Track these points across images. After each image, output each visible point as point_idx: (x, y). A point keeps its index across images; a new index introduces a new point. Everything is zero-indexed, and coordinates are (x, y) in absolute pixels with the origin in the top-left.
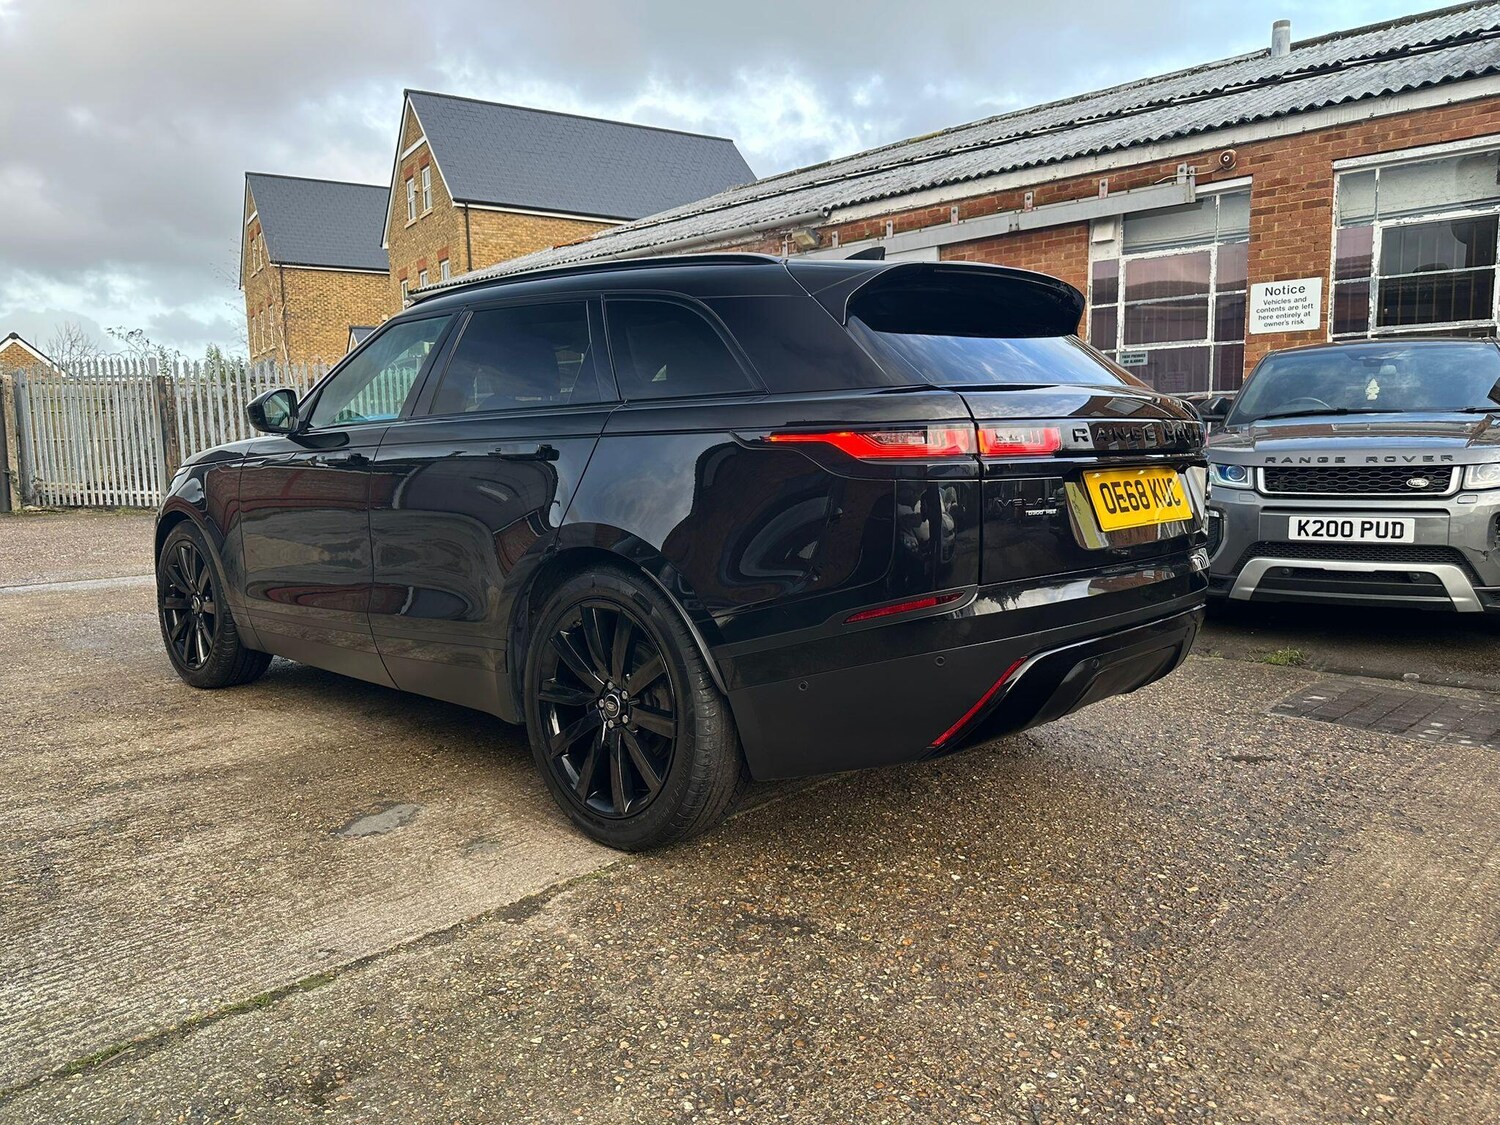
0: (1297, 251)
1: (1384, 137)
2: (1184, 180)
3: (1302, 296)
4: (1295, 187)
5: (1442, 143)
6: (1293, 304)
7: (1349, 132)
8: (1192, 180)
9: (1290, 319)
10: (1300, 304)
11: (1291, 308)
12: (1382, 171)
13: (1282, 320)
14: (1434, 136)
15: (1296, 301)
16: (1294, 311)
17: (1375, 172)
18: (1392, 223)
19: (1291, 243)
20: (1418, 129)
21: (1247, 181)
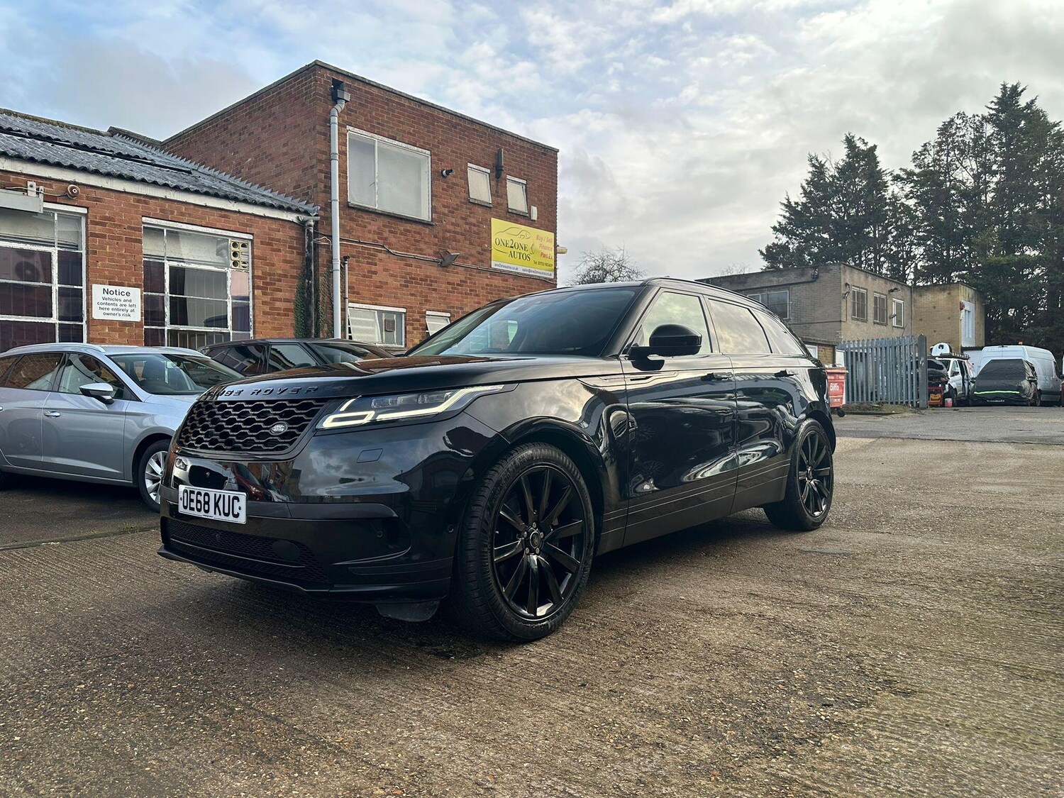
0: (122, 268)
1: (172, 213)
2: (34, 194)
3: (128, 298)
4: (120, 226)
5: (202, 226)
6: (122, 303)
7: (151, 201)
8: (41, 196)
9: (121, 313)
10: (127, 303)
11: (121, 305)
12: (167, 231)
13: (116, 312)
14: (198, 221)
15: (125, 301)
16: (124, 308)
17: (163, 230)
18: (175, 264)
19: (119, 262)
20: (189, 214)
21: (84, 211)
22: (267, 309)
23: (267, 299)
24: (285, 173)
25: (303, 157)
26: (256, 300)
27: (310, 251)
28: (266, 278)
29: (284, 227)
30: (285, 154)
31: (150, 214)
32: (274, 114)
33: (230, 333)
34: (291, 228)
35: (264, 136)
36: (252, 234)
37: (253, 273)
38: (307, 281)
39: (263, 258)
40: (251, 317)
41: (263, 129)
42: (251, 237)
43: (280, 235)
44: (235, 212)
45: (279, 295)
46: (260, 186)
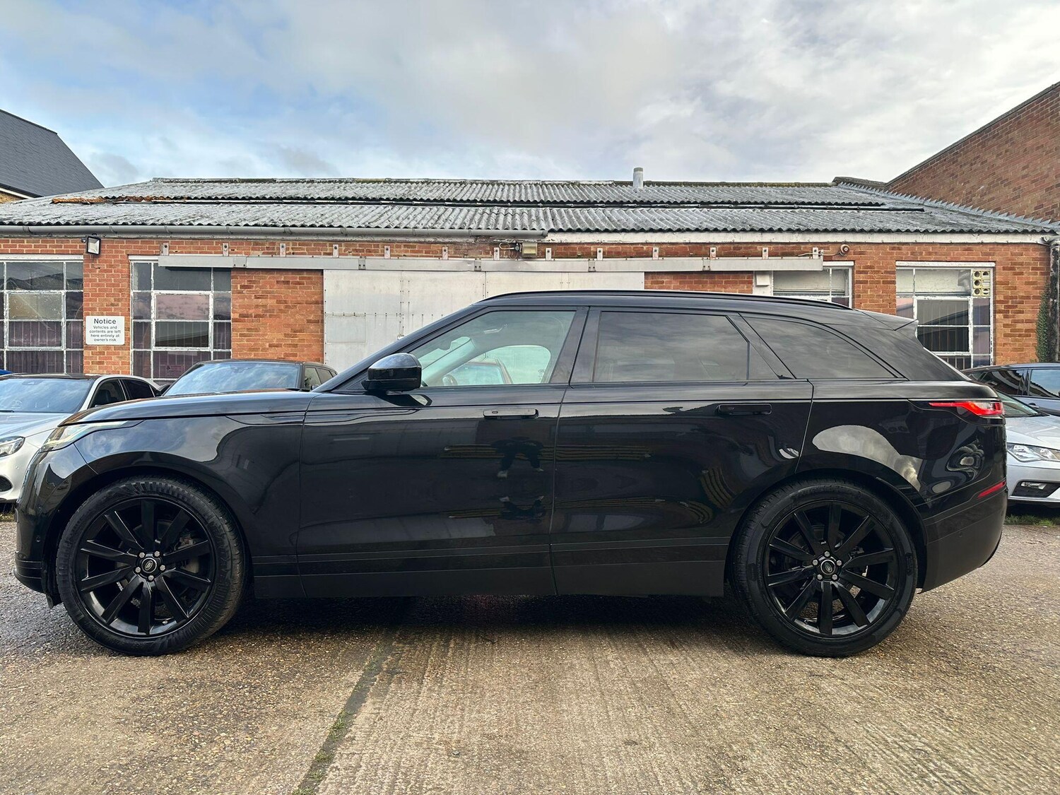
1: (921, 254)
2: (817, 257)
4: (878, 271)
5: (947, 261)
7: (903, 247)
8: (822, 257)
12: (916, 270)
14: (943, 258)
17: (912, 270)
18: (922, 298)
19: (878, 301)
20: (936, 253)
21: (851, 264)
22: (1008, 331)
23: (1009, 321)
24: (1023, 195)
25: (1047, 176)
26: (997, 324)
27: (1055, 270)
28: (1008, 302)
29: (1027, 250)
30: (1024, 177)
31: (902, 258)
32: (1012, 139)
33: (970, 356)
34: (1034, 250)
35: (1000, 162)
36: (995, 262)
37: (995, 298)
38: (1051, 300)
39: (1005, 283)
40: (992, 340)
41: (998, 155)
42: (993, 264)
43: (1023, 259)
44: (979, 243)
45: (1021, 317)
46: (995, 211)
